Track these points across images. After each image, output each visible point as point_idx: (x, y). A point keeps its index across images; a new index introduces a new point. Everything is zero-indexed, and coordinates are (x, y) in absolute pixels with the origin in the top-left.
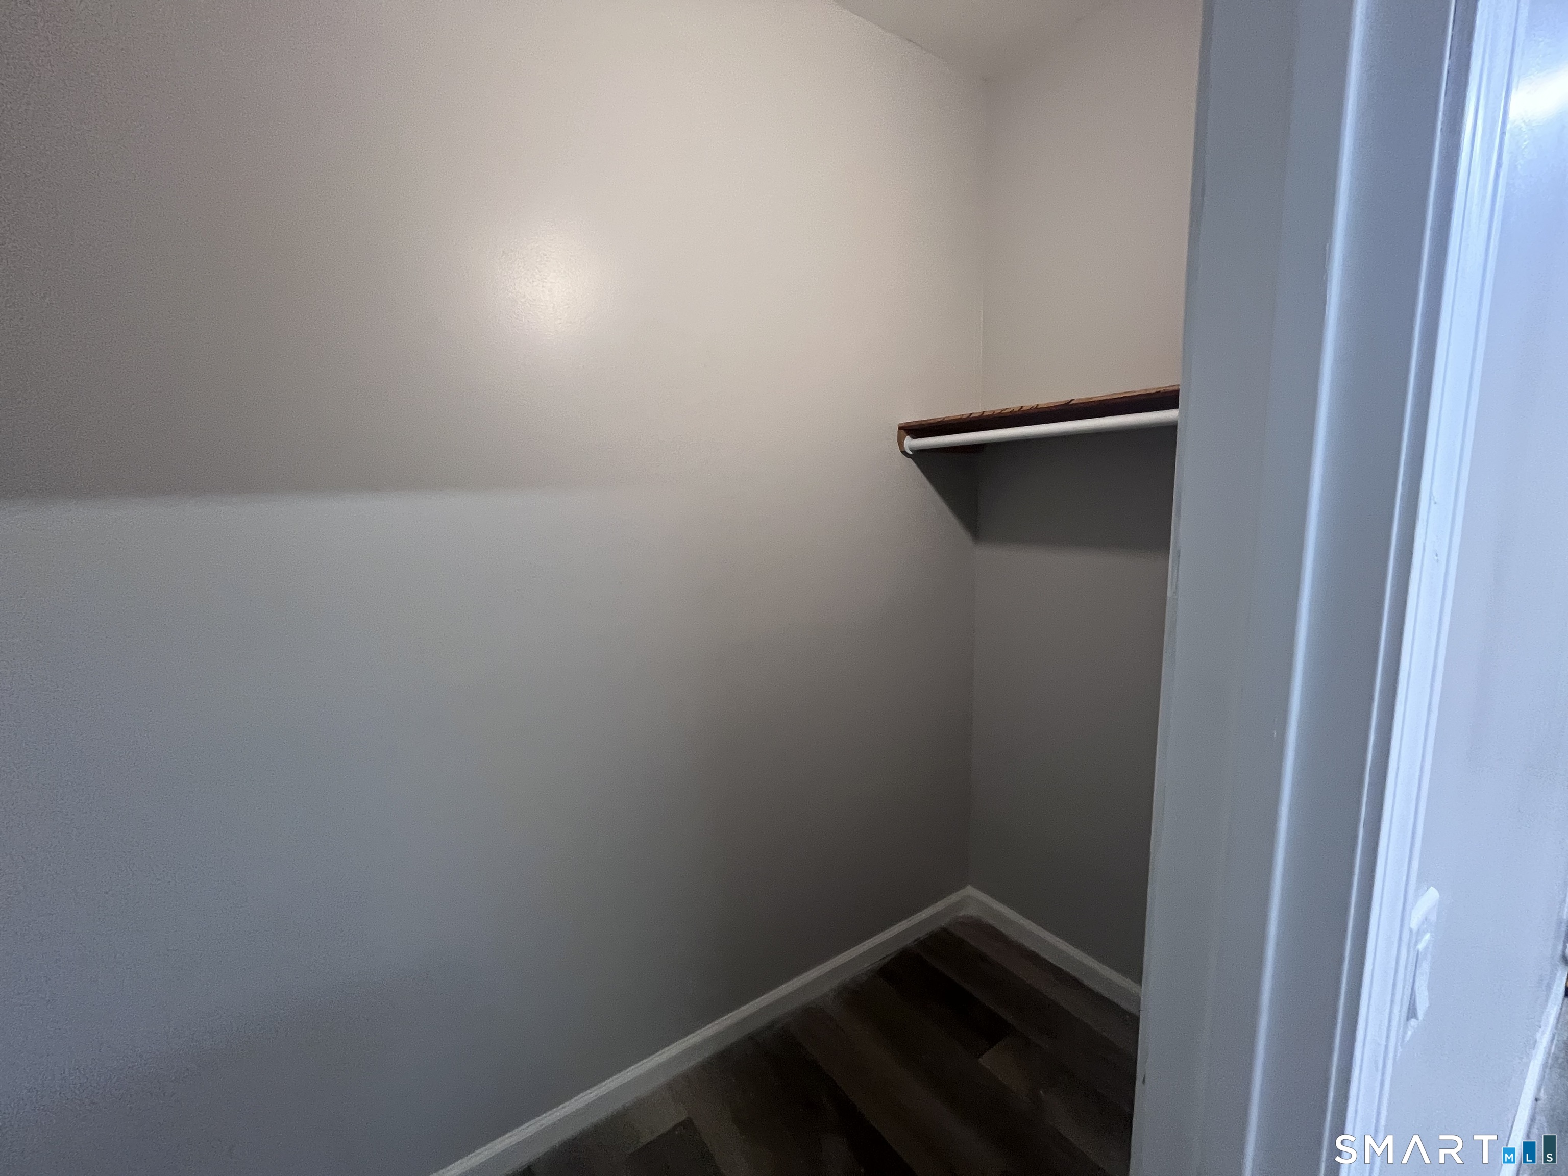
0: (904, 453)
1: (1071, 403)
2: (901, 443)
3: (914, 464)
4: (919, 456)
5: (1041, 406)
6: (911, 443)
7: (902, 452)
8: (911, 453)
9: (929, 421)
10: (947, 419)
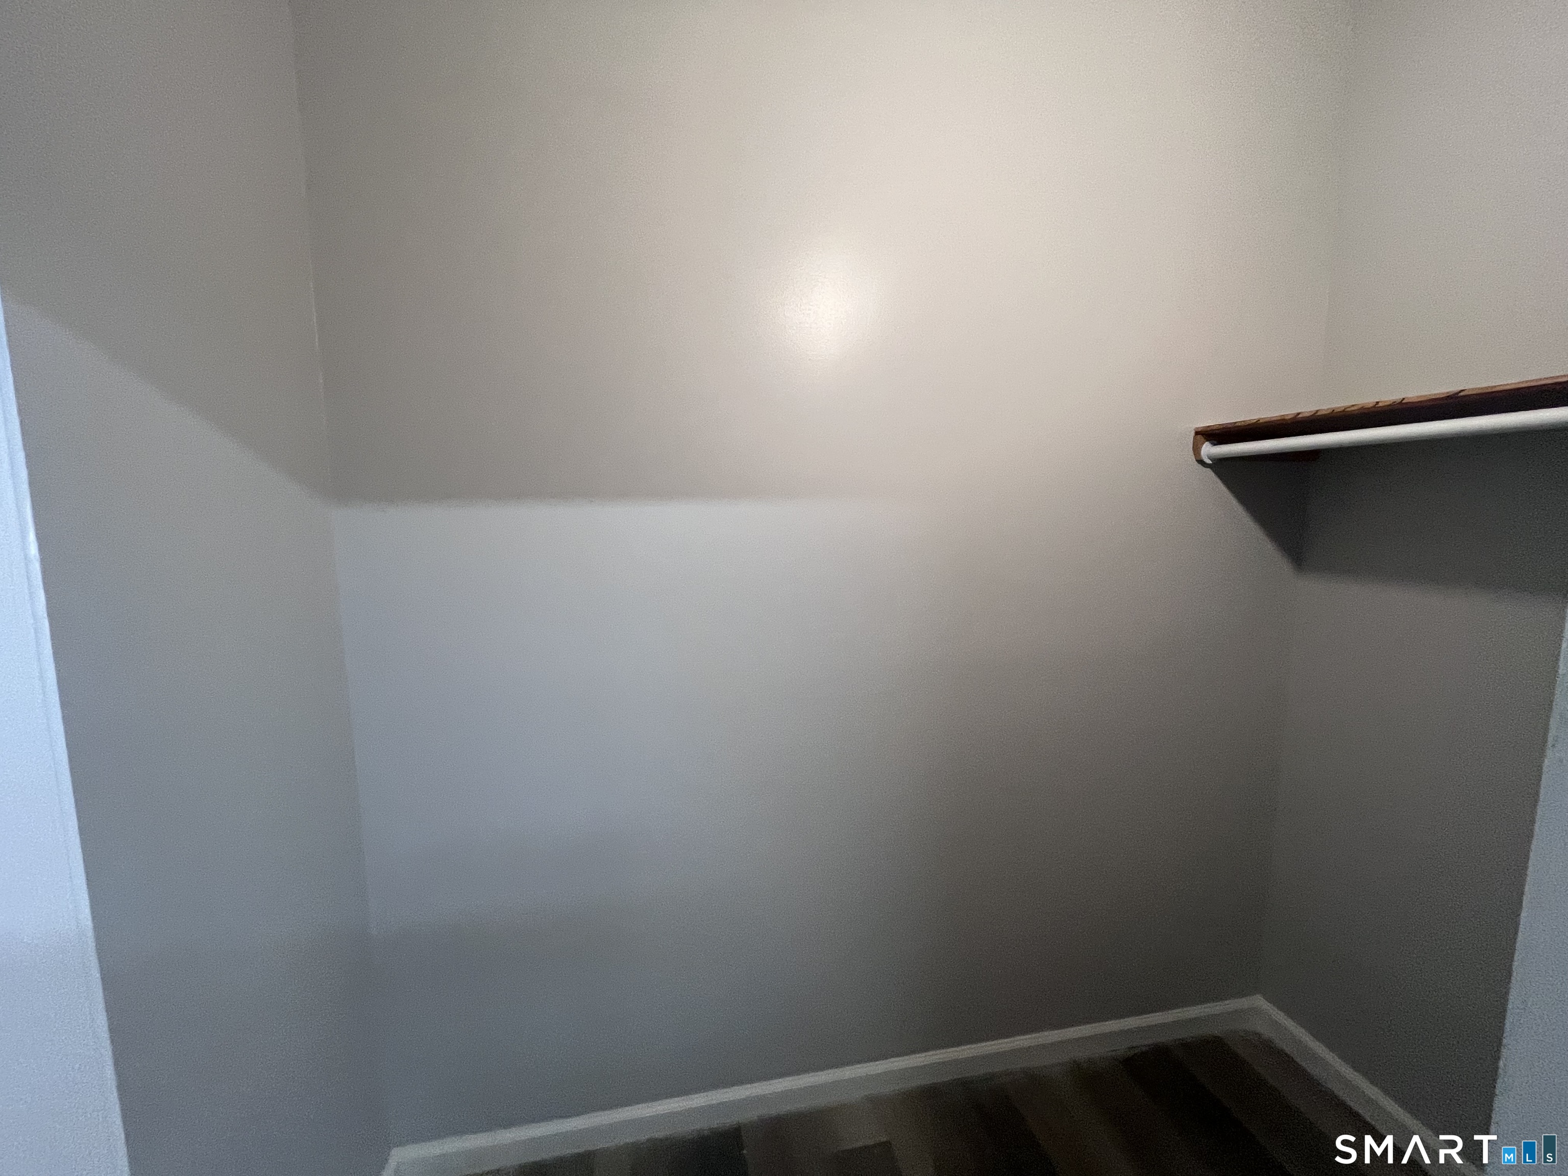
0: (1201, 462)
1: (1462, 394)
2: (1196, 450)
3: (1213, 474)
4: (1220, 466)
5: (1408, 401)
6: (1209, 450)
7: (1197, 461)
8: (1209, 462)
9: (1237, 424)
10: (1264, 421)
